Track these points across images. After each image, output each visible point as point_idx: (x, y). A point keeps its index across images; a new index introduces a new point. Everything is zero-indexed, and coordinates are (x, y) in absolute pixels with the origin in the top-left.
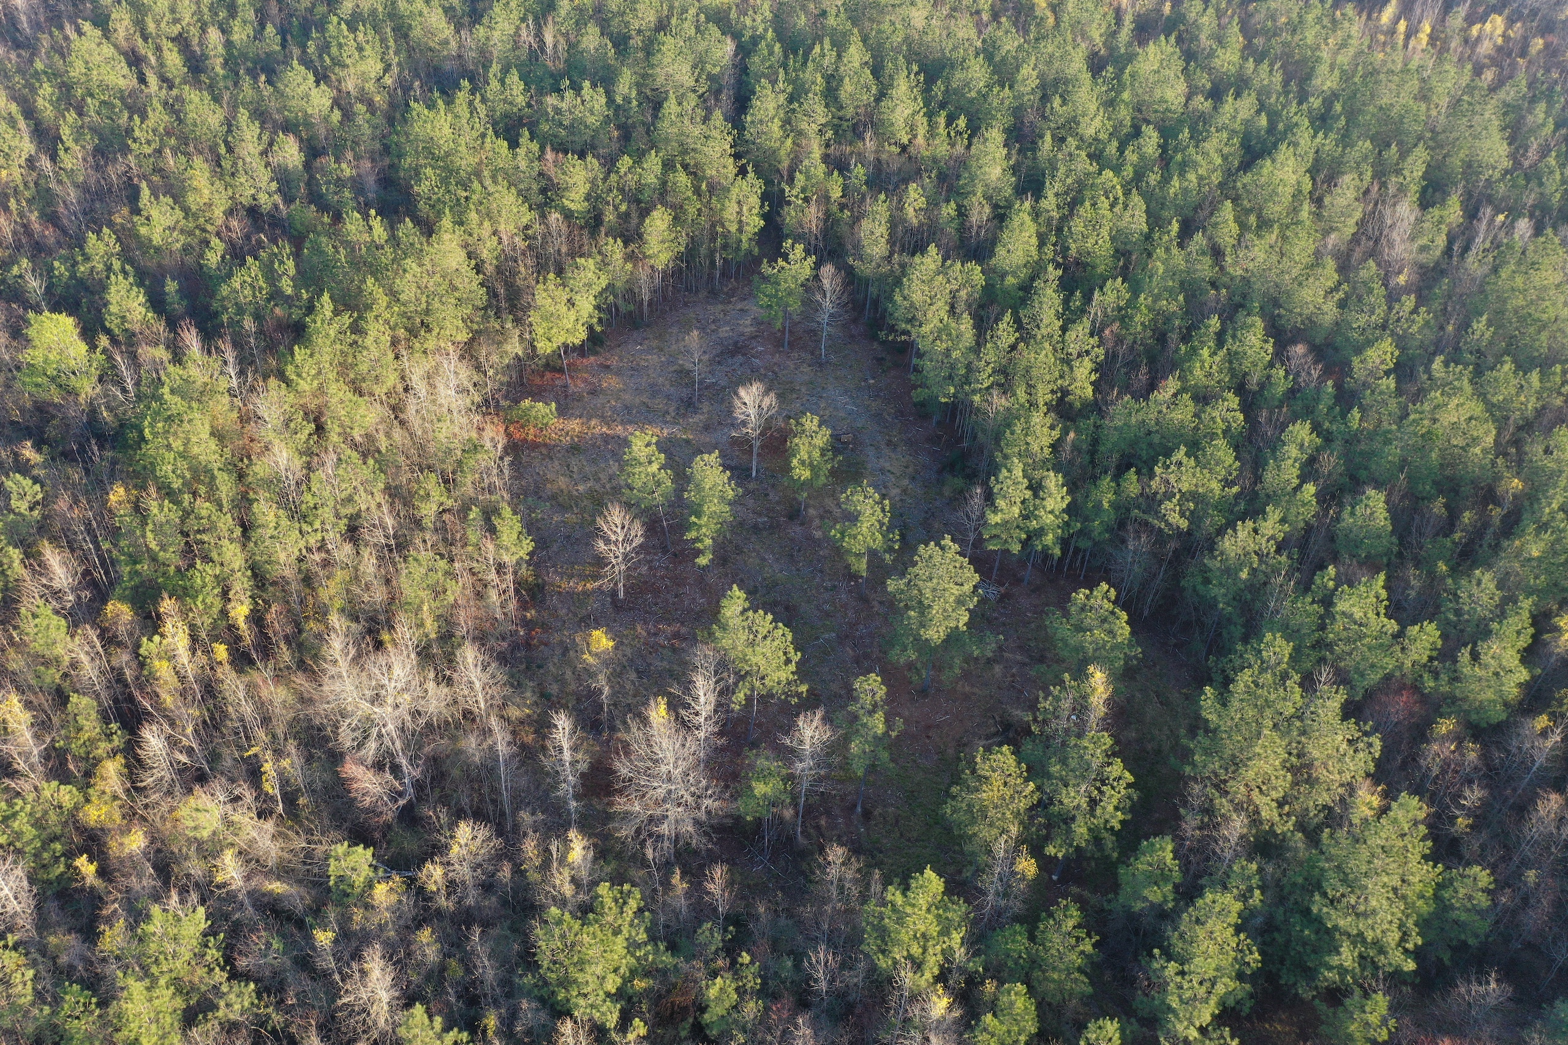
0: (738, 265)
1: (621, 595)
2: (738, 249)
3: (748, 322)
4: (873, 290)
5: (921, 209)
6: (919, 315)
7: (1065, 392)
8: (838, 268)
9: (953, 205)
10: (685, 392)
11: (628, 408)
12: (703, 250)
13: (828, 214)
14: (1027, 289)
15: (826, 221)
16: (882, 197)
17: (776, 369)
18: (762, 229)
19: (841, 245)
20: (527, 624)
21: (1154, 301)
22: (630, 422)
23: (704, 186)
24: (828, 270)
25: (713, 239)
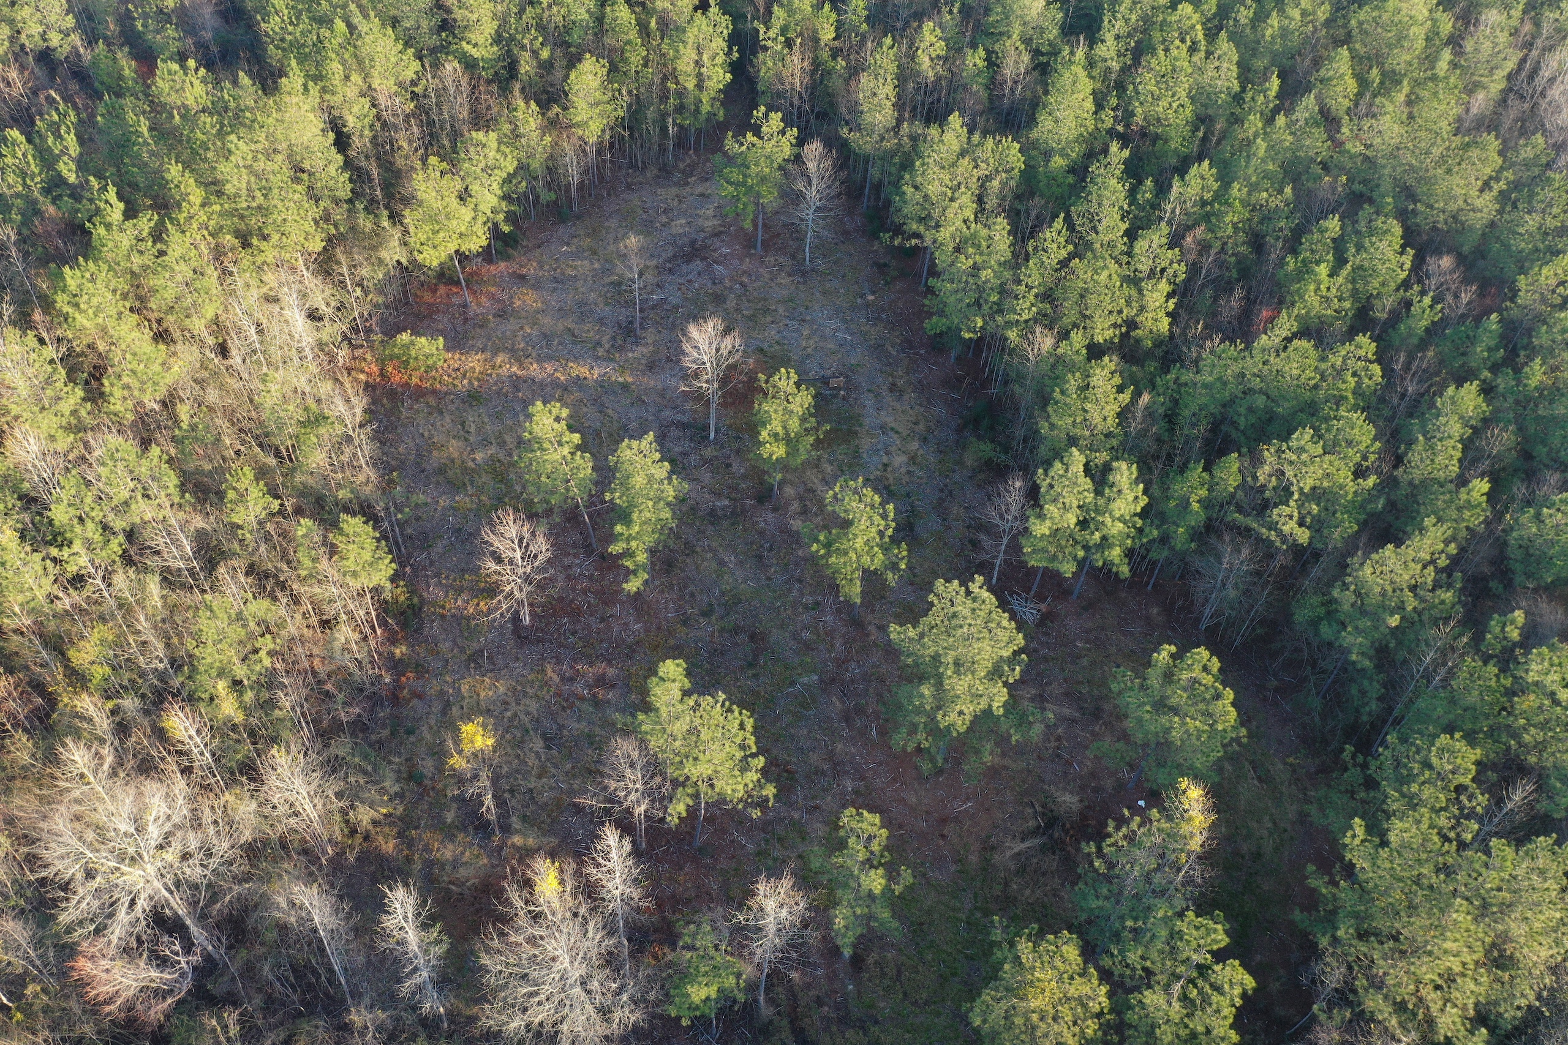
0: (699, 132)
1: (527, 621)
2: (697, 111)
3: (710, 212)
4: (874, 173)
5: (938, 57)
6: (936, 214)
7: (1132, 324)
8: (828, 144)
9: (981, 52)
10: (623, 314)
11: (546, 337)
12: (651, 113)
13: (816, 64)
14: (1080, 172)
15: (813, 72)
16: (888, 41)
17: (745, 279)
18: (728, 86)
19: (832, 105)
20: (396, 666)
21: (1249, 193)
22: (550, 358)
23: (653, 24)
24: (814, 149)
25: (664, 97)
